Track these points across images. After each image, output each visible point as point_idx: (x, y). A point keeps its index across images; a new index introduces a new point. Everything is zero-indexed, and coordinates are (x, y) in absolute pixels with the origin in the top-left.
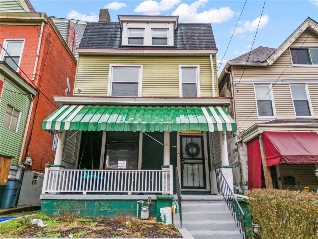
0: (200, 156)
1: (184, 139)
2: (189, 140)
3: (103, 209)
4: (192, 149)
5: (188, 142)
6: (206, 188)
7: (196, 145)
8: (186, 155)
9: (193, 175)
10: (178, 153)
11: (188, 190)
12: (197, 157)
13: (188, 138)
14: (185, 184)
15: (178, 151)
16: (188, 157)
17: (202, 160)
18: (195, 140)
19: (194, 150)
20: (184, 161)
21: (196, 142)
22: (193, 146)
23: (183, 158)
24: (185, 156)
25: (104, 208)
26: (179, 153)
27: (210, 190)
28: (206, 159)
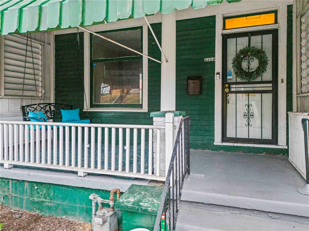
0: (268, 75)
1: (231, 42)
2: (243, 43)
3: (37, 197)
4: (249, 63)
5: (240, 47)
6: (276, 144)
7: (259, 53)
8: (235, 75)
9: (249, 115)
10: (216, 72)
11: (235, 145)
12: (259, 79)
13: (239, 39)
14: (230, 134)
15: (218, 68)
16: (239, 80)
17: (271, 85)
18: (256, 41)
19: (255, 64)
20: (229, 88)
21: (259, 46)
22: (251, 54)
23: (228, 81)
24: (231, 78)
25: (39, 197)
26: (218, 73)
27: (286, 147)
28: (282, 82)
